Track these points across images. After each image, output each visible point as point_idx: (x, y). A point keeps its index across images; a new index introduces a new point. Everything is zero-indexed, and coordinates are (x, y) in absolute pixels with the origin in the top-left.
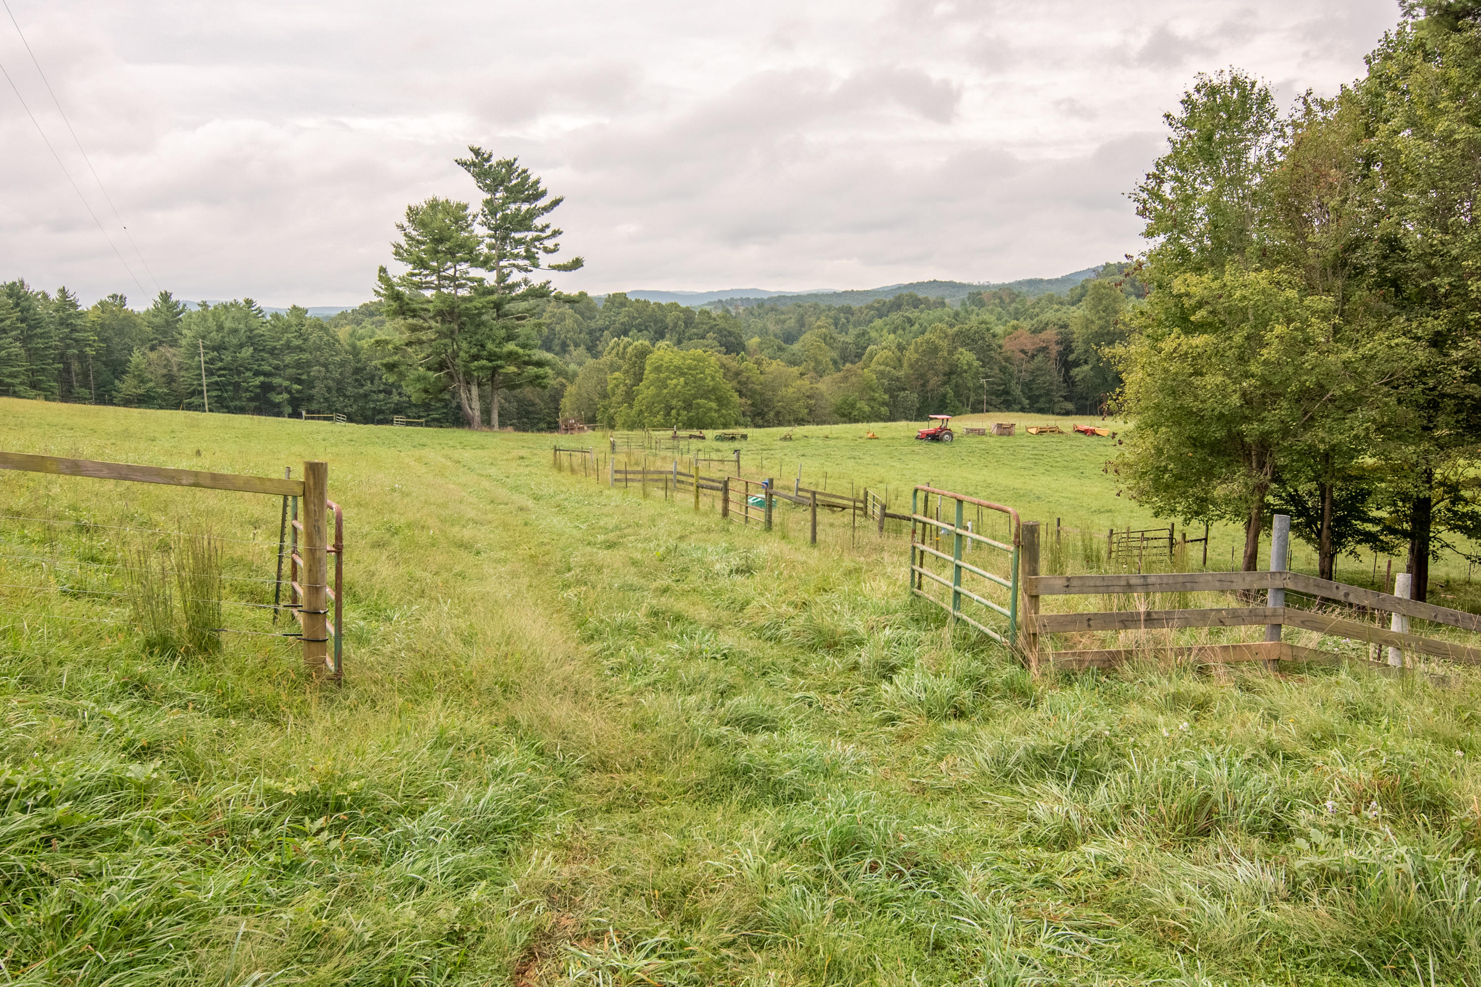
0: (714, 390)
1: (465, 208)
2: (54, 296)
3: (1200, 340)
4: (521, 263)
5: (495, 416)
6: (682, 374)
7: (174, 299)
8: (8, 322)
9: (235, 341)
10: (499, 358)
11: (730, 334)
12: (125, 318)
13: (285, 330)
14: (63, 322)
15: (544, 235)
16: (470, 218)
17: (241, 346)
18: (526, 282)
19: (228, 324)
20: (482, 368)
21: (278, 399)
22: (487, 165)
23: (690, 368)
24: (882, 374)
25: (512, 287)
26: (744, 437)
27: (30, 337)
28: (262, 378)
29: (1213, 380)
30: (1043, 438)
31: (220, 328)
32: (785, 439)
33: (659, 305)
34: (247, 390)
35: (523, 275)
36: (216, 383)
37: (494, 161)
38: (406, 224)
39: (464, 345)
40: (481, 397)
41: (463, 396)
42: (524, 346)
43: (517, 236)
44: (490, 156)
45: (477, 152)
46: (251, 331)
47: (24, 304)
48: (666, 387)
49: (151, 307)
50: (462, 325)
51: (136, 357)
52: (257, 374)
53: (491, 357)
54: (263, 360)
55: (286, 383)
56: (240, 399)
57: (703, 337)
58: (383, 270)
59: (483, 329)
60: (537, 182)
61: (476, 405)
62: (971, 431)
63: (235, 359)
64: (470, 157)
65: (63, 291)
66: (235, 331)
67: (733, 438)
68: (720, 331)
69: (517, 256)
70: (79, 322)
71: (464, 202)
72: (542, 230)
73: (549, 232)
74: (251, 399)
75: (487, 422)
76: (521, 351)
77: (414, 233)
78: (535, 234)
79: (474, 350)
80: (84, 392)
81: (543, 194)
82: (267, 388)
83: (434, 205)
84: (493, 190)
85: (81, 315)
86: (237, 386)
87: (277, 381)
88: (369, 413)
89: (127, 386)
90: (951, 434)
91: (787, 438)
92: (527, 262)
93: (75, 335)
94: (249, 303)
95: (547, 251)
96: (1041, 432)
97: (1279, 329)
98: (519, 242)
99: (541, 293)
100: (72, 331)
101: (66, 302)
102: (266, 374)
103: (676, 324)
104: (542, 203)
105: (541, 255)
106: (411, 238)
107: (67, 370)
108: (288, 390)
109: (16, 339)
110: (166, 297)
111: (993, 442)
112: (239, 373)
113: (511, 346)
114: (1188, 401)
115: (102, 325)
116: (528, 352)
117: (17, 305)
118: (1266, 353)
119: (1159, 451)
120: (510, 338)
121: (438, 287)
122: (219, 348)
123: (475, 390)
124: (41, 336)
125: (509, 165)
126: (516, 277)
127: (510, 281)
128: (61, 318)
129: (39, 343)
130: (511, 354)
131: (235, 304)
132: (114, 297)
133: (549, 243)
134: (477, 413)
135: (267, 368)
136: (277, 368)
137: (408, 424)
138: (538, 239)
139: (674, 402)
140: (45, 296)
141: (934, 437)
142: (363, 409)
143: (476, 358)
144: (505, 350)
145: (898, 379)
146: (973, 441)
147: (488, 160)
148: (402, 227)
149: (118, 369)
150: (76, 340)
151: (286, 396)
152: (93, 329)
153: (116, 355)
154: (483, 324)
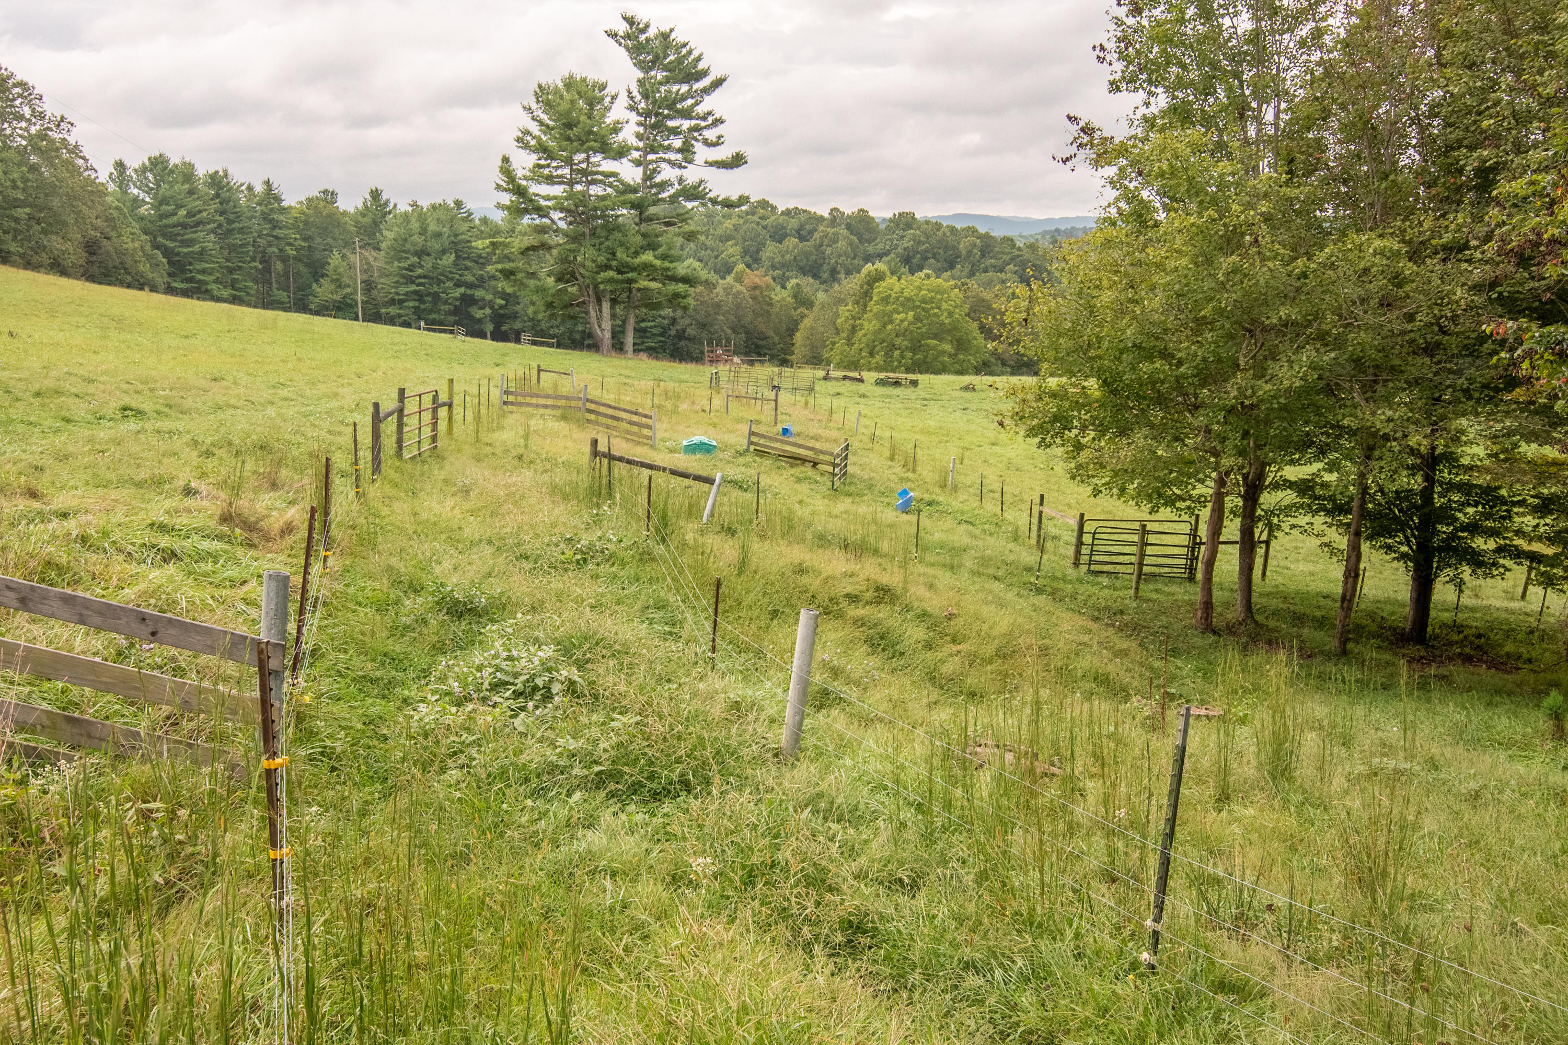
0: (954, 328)
1: (603, 87)
2: (259, 188)
4: (672, 156)
5: (629, 339)
6: (914, 308)
7: (385, 197)
8: (204, 214)
9: (437, 247)
10: (633, 269)
12: (328, 216)
14: (266, 217)
15: (703, 124)
16: (608, 99)
17: (444, 252)
18: (681, 180)
19: (432, 227)
20: (611, 281)
21: (479, 314)
22: (642, 38)
23: (924, 301)
25: (663, 185)
27: (230, 232)
28: (462, 290)
31: (423, 231)
32: (966, 388)
33: (953, 229)
34: (446, 302)
35: (677, 172)
36: (415, 292)
37: (652, 32)
38: (534, 106)
40: (613, 316)
41: (593, 313)
42: (664, 257)
43: (673, 124)
44: (647, 26)
45: (630, 21)
46: (456, 235)
47: (224, 195)
48: (891, 322)
49: (360, 206)
51: (335, 259)
52: (458, 285)
53: (623, 268)
54: (467, 269)
55: (489, 297)
56: (438, 311)
57: (1001, 271)
58: (506, 160)
59: (617, 235)
60: (699, 59)
61: (607, 325)
63: (435, 268)
64: (622, 28)
65: (268, 183)
66: (438, 235)
67: (897, 383)
69: (669, 148)
70: (282, 218)
71: (602, 80)
72: (704, 118)
73: (710, 120)
74: (450, 313)
75: (618, 347)
76: (658, 263)
77: (544, 117)
78: (693, 122)
80: (282, 295)
81: (704, 73)
82: (468, 301)
83: (570, 83)
84: (645, 67)
85: (284, 210)
86: (436, 296)
87: (479, 293)
88: (578, 337)
89: (324, 291)
91: (968, 388)
92: (679, 156)
93: (277, 232)
94: (459, 204)
95: (707, 143)
98: (675, 132)
99: (694, 193)
100: (274, 227)
101: (271, 196)
102: (470, 286)
103: (970, 253)
104: (702, 84)
105: (699, 147)
106: (541, 123)
107: (267, 270)
108: (491, 305)
109: (213, 231)
110: (375, 194)
112: (439, 282)
113: (647, 257)
115: (306, 223)
116: (667, 264)
117: (217, 195)
120: (647, 247)
121: (571, 183)
122: (422, 253)
123: (606, 306)
124: (241, 230)
125: (665, 36)
126: (667, 173)
127: (658, 179)
128: (263, 213)
129: (237, 239)
130: (646, 266)
131: (443, 207)
132: (325, 192)
133: (711, 135)
134: (608, 335)
135: (469, 278)
136: (481, 279)
137: (534, 343)
138: (697, 129)
139: (898, 341)
140: (250, 188)
142: (571, 332)
143: (604, 267)
144: (637, 261)
147: (643, 31)
148: (528, 109)
149: (317, 270)
150: (276, 237)
151: (488, 311)
152: (295, 227)
153: (317, 255)
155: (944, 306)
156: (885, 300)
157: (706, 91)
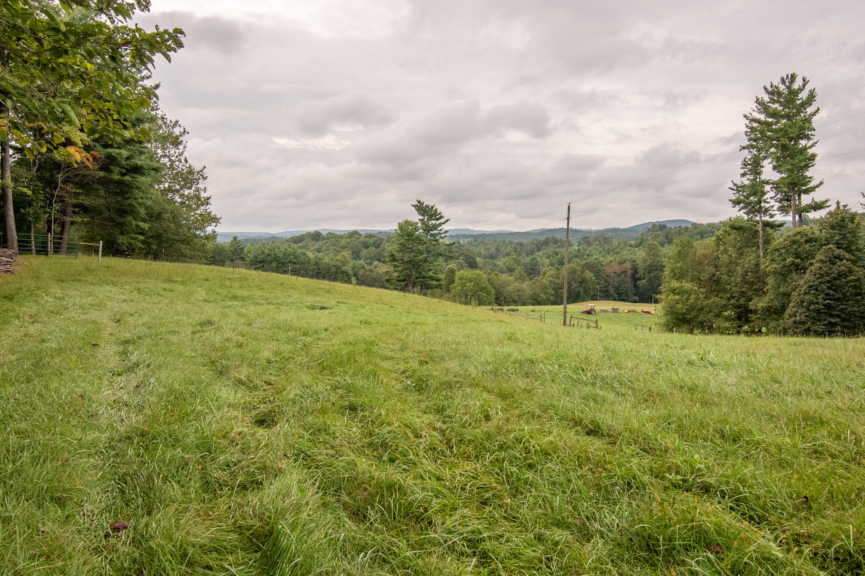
0: (485, 288)
1: (415, 223)
3: (677, 297)
6: (472, 281)
11: (471, 257)
13: (289, 255)
15: (441, 233)
22: (421, 206)
23: (475, 279)
24: (551, 282)
25: (430, 251)
26: (517, 310)
29: (680, 306)
30: (630, 314)
32: (532, 311)
37: (425, 205)
38: (398, 229)
39: (414, 273)
43: (432, 232)
44: (423, 203)
45: (419, 202)
49: (230, 243)
50: (413, 265)
53: (424, 277)
59: (421, 267)
60: (441, 213)
62: (602, 311)
64: (416, 203)
67: (514, 310)
68: (466, 256)
69: (432, 240)
71: (415, 220)
72: (440, 230)
73: (443, 231)
78: (438, 232)
79: (418, 275)
81: (443, 218)
83: (407, 222)
84: (423, 215)
90: (595, 311)
91: (533, 311)
92: (435, 242)
96: (629, 312)
97: (693, 296)
98: (433, 235)
99: (440, 253)
104: (442, 221)
105: (440, 239)
111: (611, 315)
114: (674, 310)
118: (690, 301)
119: (668, 321)
120: (430, 270)
133: (443, 235)
138: (439, 234)
139: (469, 293)
141: (589, 312)
143: (417, 278)
145: (558, 284)
146: (603, 314)
148: (395, 230)
154: (420, 265)
155: (482, 280)
156: (461, 279)
157: (444, 223)
